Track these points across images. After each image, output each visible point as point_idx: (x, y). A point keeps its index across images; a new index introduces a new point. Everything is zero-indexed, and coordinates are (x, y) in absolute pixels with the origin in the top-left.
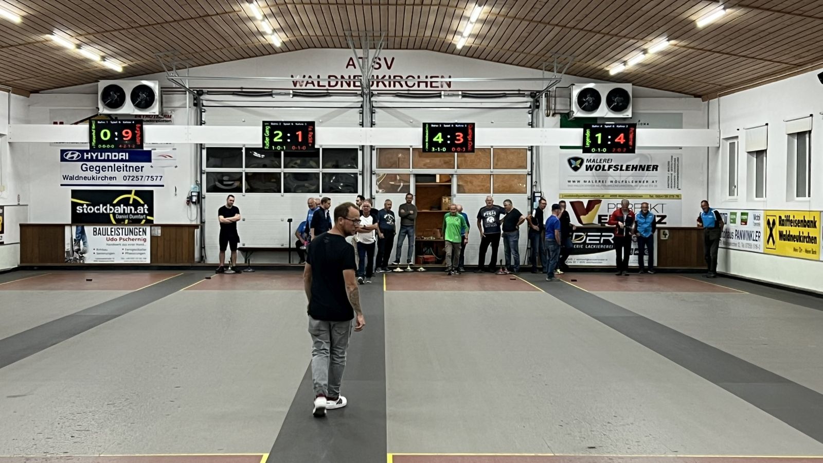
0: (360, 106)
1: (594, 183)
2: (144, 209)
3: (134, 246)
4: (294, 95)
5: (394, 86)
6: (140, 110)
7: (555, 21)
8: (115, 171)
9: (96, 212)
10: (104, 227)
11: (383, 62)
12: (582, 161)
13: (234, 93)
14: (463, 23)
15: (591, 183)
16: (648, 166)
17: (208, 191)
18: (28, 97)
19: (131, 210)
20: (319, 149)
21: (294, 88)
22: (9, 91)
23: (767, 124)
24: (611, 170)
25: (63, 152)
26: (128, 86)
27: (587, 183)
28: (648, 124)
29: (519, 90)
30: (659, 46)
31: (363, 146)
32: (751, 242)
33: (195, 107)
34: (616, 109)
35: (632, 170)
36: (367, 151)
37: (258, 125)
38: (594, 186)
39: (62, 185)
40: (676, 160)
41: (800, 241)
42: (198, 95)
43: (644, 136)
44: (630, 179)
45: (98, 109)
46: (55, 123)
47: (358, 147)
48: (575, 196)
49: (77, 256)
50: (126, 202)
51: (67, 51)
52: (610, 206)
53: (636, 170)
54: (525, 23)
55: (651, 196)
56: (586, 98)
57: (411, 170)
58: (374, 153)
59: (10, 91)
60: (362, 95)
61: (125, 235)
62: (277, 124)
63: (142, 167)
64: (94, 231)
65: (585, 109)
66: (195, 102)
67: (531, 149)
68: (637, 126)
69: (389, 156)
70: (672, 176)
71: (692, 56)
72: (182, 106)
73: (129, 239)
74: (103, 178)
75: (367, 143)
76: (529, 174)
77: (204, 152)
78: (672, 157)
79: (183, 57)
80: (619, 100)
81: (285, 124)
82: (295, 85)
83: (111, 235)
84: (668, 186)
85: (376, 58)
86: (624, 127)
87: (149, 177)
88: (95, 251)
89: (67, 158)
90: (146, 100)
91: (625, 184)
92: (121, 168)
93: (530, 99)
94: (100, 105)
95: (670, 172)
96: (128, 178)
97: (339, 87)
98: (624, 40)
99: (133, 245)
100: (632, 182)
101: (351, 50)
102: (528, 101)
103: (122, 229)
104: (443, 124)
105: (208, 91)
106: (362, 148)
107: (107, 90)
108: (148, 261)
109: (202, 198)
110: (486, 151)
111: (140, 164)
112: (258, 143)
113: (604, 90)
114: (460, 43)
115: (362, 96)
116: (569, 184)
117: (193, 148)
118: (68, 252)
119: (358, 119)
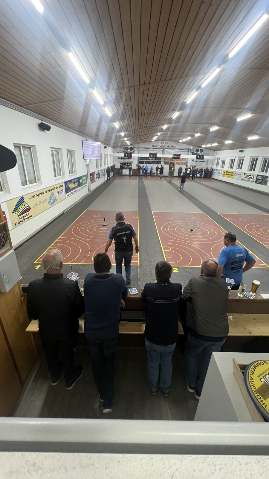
0: (163, 151)
2: (130, 166)
5: (168, 147)
6: (131, 151)
9: (124, 166)
11: (166, 143)
12: (194, 160)
13: (144, 148)
15: (195, 164)
20: (157, 157)
21: (153, 147)
23: (226, 157)
24: (198, 162)
25: (119, 157)
26: (129, 147)
32: (220, 174)
34: (201, 152)
37: (148, 154)
40: (209, 161)
41: (230, 175)
42: (139, 148)
43: (205, 157)
46: (118, 153)
50: (128, 165)
56: (197, 150)
57: (169, 161)
67: (187, 158)
69: (166, 159)
76: (186, 162)
80: (201, 151)
86: (202, 155)
90: (132, 149)
97: (159, 147)
100: (201, 164)
102: (187, 150)
107: (126, 148)
111: (130, 159)
113: (199, 149)
115: (163, 149)
116: (192, 164)
119: (162, 153)
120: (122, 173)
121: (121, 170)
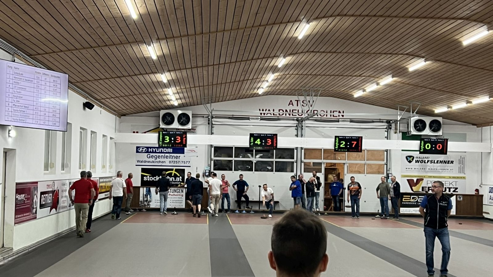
2: (180, 179)
3: (177, 199)
7: (431, 86)
8: (165, 158)
9: (154, 180)
12: (414, 157)
13: (229, 118)
14: (373, 85)
15: (418, 170)
16: (449, 161)
18: (120, 118)
19: (173, 179)
25: (137, 148)
26: (177, 113)
27: (416, 170)
29: (380, 119)
30: (481, 100)
31: (297, 148)
33: (209, 125)
34: (434, 131)
35: (440, 163)
36: (299, 150)
38: (420, 171)
39: (136, 165)
45: (160, 125)
46: (134, 132)
47: (295, 148)
48: (409, 176)
49: (146, 203)
50: (170, 175)
52: (429, 182)
53: (442, 163)
54: (410, 87)
55: (450, 177)
57: (323, 160)
59: (116, 115)
60: (297, 120)
61: (172, 192)
63: (179, 156)
66: (209, 122)
70: (461, 167)
72: (201, 125)
73: (174, 194)
76: (385, 164)
77: (213, 149)
78: (461, 156)
81: (262, 135)
84: (459, 172)
87: (183, 162)
88: (156, 201)
89: (140, 151)
90: (185, 121)
91: (436, 170)
93: (387, 124)
94: (161, 123)
95: (460, 165)
96: (172, 162)
100: (440, 169)
101: (296, 96)
102: (385, 125)
104: (345, 137)
105: (216, 117)
108: (184, 207)
113: (428, 120)
114: (358, 94)
116: (407, 170)
118: (141, 201)
119: (295, 132)
120: (148, 201)
121: (147, 193)
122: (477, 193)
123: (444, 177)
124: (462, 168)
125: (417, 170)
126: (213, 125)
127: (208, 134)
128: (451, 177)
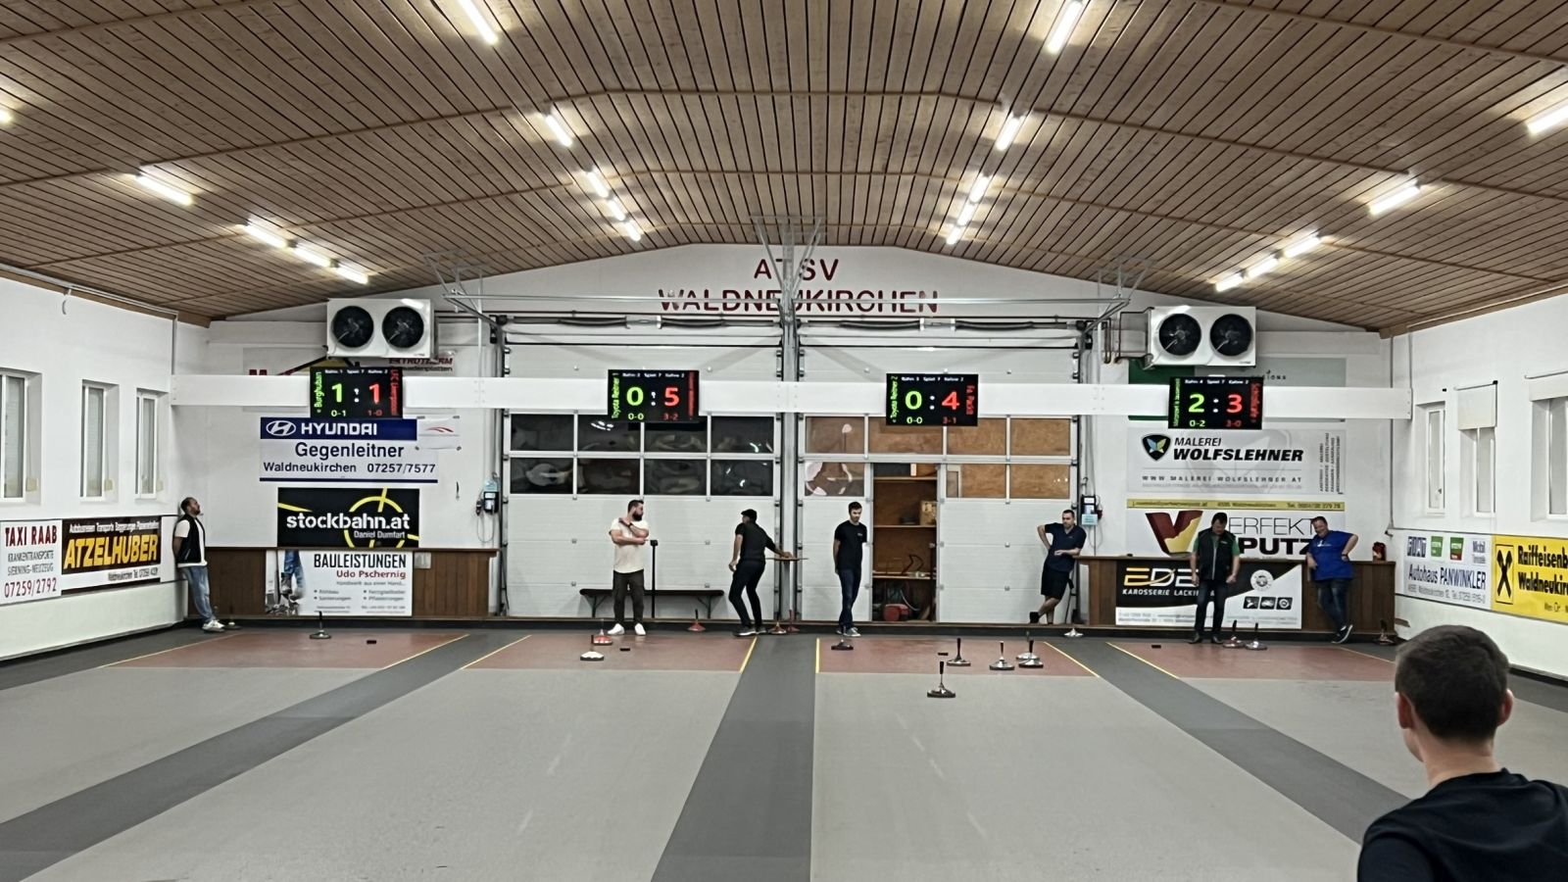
0: (778, 344)
1: (1190, 482)
2: (403, 522)
3: (384, 586)
4: (664, 325)
5: (838, 309)
6: (398, 351)
7: (1118, 202)
8: (353, 455)
9: (320, 526)
10: (333, 553)
11: (817, 268)
12: (1168, 441)
13: (560, 321)
14: (958, 203)
16: (1286, 452)
17: (512, 492)
18: (207, 327)
19: (380, 522)
20: (706, 418)
21: (663, 311)
22: (173, 317)
23: (1495, 382)
24: (1218, 457)
25: (264, 421)
26: (378, 309)
27: (1177, 481)
28: (1284, 378)
29: (1056, 317)
30: (1302, 245)
31: (782, 414)
32: (1469, 590)
33: (493, 345)
34: (1227, 351)
35: (1257, 458)
36: (790, 422)
37: (600, 377)
38: (1188, 486)
39: (262, 480)
40: (1336, 441)
41: (1557, 592)
42: (498, 323)
43: (1276, 400)
44: (1253, 475)
45: (326, 347)
46: (253, 372)
47: (774, 416)
48: (1154, 504)
50: (371, 509)
51: (273, 252)
53: (1263, 459)
54: (1065, 205)
55: (1291, 506)
56: (1174, 331)
57: (866, 455)
58: (802, 424)
59: (175, 316)
60: (781, 325)
61: (370, 566)
62: (633, 375)
63: (401, 449)
64: (316, 560)
65: (1173, 351)
66: (493, 335)
67: (1077, 419)
68: (1265, 381)
69: (825, 430)
70: (1326, 472)
71: (1361, 262)
72: (470, 342)
73: (376, 572)
74: (333, 468)
75: (790, 409)
76: (1074, 465)
77: (508, 422)
78: (1327, 435)
79: (472, 260)
80: (1232, 335)
81: (647, 375)
82: (665, 306)
83: (346, 566)
84: (1321, 487)
85: (806, 260)
86: (1241, 382)
87: (412, 465)
88: (318, 595)
89: (272, 432)
90: (408, 333)
91: (1243, 483)
92: (364, 451)
93: (1078, 333)
94: (330, 341)
95: (1324, 462)
96: (375, 467)
97: (741, 310)
98: (1241, 234)
99: (383, 583)
100: (1257, 479)
101: (764, 246)
102: (1072, 336)
103: (364, 556)
104: (921, 376)
105: (515, 317)
106: (781, 416)
107: (342, 317)
108: (408, 612)
109: (503, 503)
110: (998, 422)
111: (397, 444)
112: (602, 408)
113: (1206, 318)
114: (952, 235)
115: (781, 327)
116: (1145, 481)
117: (489, 417)
118: (270, 596)
119: (774, 365)
120: (293, 594)
121: (289, 570)
122: (1379, 556)
123: (1271, 505)
124: (1330, 475)
125: (1181, 482)
126: (508, 346)
127: (492, 376)
128: (1293, 506)
